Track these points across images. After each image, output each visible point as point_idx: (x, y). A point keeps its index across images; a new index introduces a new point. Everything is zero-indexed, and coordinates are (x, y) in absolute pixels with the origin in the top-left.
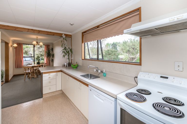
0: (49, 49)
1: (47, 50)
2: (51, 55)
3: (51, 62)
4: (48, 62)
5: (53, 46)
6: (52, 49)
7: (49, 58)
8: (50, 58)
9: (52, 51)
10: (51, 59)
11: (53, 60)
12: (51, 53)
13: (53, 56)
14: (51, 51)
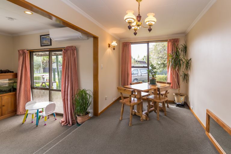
0: (177, 48)
1: (173, 50)
2: (183, 62)
3: (181, 79)
4: (176, 80)
5: (186, 42)
6: (185, 49)
7: (176, 70)
8: (178, 70)
9: (186, 52)
10: (181, 73)
11: (186, 77)
12: (181, 57)
13: (188, 64)
14: (182, 54)
